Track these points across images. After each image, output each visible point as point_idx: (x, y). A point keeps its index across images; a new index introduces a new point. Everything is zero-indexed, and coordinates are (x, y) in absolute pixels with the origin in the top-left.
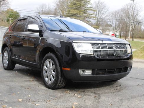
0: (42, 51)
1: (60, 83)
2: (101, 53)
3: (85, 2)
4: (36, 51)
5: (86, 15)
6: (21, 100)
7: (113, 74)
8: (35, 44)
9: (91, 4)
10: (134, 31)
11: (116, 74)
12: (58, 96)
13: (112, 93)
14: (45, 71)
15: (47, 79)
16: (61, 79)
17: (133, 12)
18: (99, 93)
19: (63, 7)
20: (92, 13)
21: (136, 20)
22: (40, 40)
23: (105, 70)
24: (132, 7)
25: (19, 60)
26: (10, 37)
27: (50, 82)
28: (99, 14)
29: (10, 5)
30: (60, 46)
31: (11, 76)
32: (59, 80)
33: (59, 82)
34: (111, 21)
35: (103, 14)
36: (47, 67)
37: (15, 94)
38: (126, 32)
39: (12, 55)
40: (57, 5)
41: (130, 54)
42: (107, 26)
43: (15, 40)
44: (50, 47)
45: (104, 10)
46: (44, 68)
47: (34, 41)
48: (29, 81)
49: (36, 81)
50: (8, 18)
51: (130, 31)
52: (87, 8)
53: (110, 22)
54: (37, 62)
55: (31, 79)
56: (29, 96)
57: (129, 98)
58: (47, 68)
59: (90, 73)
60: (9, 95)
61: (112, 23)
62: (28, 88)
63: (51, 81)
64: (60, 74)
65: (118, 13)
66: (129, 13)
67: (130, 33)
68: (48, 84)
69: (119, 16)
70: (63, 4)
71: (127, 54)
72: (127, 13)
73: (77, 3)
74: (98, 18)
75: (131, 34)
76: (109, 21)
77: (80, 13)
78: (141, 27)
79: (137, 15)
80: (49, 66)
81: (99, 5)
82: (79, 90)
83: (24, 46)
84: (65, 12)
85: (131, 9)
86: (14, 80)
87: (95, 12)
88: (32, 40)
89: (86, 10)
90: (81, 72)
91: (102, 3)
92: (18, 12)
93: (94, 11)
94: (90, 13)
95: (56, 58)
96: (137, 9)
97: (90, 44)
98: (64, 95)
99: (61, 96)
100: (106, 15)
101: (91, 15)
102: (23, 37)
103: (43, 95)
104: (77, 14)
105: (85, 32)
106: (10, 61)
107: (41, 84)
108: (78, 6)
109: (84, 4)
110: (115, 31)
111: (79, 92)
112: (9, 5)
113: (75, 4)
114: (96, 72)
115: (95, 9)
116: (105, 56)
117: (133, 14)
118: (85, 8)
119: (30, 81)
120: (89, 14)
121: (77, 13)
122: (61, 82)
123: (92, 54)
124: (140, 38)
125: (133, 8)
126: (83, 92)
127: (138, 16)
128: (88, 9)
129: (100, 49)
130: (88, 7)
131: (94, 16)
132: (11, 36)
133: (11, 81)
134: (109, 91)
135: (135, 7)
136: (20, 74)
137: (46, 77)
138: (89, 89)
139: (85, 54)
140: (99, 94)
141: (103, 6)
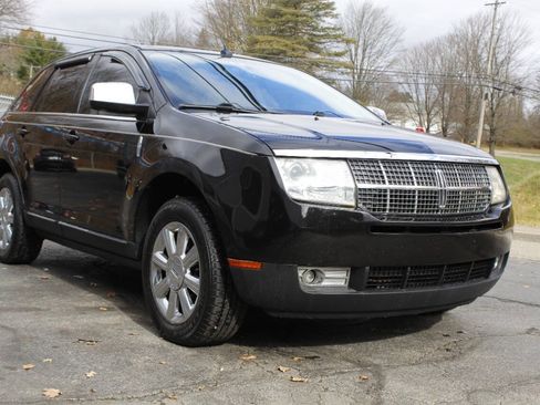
0: (145, 190)
1: (219, 320)
2: (388, 203)
3: (312, 10)
4: (124, 189)
5: (318, 56)
6: (57, 391)
7: (435, 284)
8: (120, 163)
9: (336, 16)
10: (495, 119)
11: (448, 287)
12: (211, 375)
13: (428, 362)
14: (158, 273)
15: (164, 304)
16: (224, 304)
17: (494, 49)
18: (377, 362)
19: (232, 24)
20: (338, 50)
21: (503, 80)
22: (139, 146)
23: (405, 268)
24: (489, 29)
25: (56, 223)
26: (23, 135)
27: (177, 318)
28: (367, 55)
29: (30, 14)
30: (219, 171)
31: (21, 290)
32: (216, 309)
33: (213, 318)
34: (411, 80)
35: (380, 53)
36: (165, 254)
37: (31, 366)
38: (466, 121)
39: (28, 206)
40: (210, 18)
41: (501, 208)
42: (397, 101)
43: (44, 147)
44: (182, 172)
45: (384, 40)
46: (153, 259)
47: (116, 149)
48: (92, 308)
49: (122, 309)
50: (25, 65)
51: (482, 120)
52: (323, 30)
53: (405, 86)
54: (126, 235)
55: (104, 303)
56: (90, 374)
57: (500, 388)
58: (165, 261)
59: (342, 283)
60: (7, 371)
61: (413, 87)
62: (88, 338)
63: (181, 311)
64: (218, 286)
65: (438, 51)
66: (479, 51)
67: (481, 127)
68: (169, 323)
69: (439, 62)
70: (231, 16)
71: (491, 206)
72: (471, 53)
73: (285, 10)
74: (361, 69)
75: (484, 129)
76: (402, 80)
77: (293, 50)
78: (521, 105)
79: (508, 59)
80: (174, 250)
81: (367, 22)
82: (297, 349)
83: (79, 169)
84: (237, 43)
85: (487, 36)
86: (34, 305)
87: (353, 47)
88: (109, 147)
89: (316, 39)
90: (305, 277)
91: (377, 14)
92: (61, 44)
93: (348, 42)
94: (334, 50)
95: (205, 216)
96: (509, 36)
97: (344, 163)
98: (235, 371)
99: (221, 374)
100: (392, 57)
101: (336, 58)
102: (73, 132)
103: (149, 370)
104: (284, 52)
105: (321, 114)
106: (21, 229)
107: (140, 322)
108: (288, 22)
109: (310, 14)
110: (426, 117)
111: (296, 359)
112: (28, 17)
113: (276, 14)
114: (366, 277)
115: (350, 37)
116: (401, 213)
117: (494, 54)
118: (315, 29)
119: (97, 309)
120: (330, 55)
121: (284, 49)
122: (223, 318)
123: (353, 203)
124: (519, 145)
125: (496, 32)
126: (313, 358)
127: (513, 63)
128: (327, 36)
129: (384, 182)
130: (326, 25)
131: (345, 59)
132: (24, 127)
133: (21, 310)
134: (415, 354)
135: (500, 30)
136: (58, 282)
137: (162, 297)
138: (336, 347)
139: (322, 204)
140: (375, 365)
141: (379, 24)
